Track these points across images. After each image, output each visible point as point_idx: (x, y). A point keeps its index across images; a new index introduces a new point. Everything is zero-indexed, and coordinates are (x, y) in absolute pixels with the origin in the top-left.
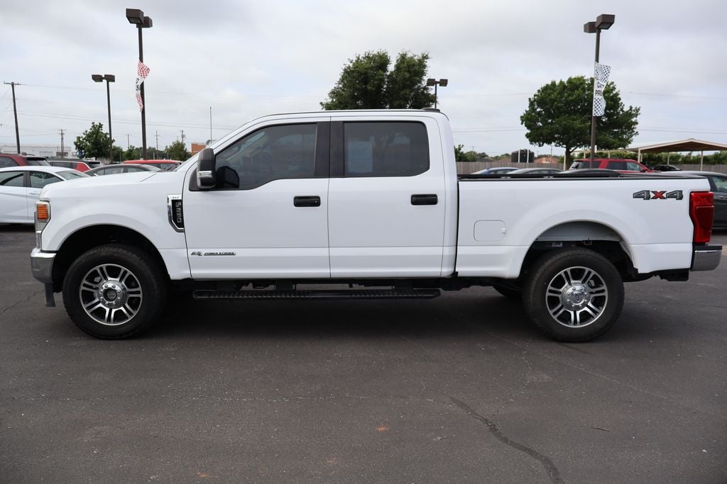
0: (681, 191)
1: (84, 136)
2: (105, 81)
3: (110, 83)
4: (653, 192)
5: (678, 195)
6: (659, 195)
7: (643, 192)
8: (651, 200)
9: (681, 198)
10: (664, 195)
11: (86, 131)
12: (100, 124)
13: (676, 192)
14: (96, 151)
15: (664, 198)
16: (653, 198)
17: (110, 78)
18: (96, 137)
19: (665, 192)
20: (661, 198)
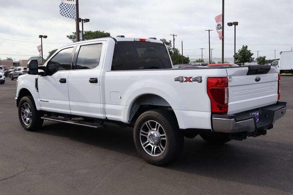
0: (201, 77)
1: (238, 53)
2: (233, 26)
3: (236, 26)
4: (185, 77)
5: (199, 80)
6: (188, 79)
7: (179, 77)
8: (184, 83)
9: (201, 82)
10: (191, 79)
11: (239, 50)
12: (246, 46)
13: (197, 78)
14: (243, 59)
15: (191, 82)
16: (185, 81)
17: (236, 24)
18: (244, 53)
19: (191, 77)
20: (189, 82)
